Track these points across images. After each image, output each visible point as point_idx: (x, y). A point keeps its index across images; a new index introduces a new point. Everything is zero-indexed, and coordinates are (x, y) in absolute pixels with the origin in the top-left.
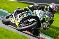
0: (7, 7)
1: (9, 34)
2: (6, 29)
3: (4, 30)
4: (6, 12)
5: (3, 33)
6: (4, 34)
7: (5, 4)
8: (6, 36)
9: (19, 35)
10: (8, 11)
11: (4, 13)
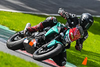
0: (8, 20)
1: (11, 61)
2: (6, 54)
3: (3, 56)
4: (7, 28)
5: (2, 60)
6: (4, 60)
7: (5, 17)
8: (6, 64)
9: (26, 62)
10: (9, 27)
11: (3, 29)
